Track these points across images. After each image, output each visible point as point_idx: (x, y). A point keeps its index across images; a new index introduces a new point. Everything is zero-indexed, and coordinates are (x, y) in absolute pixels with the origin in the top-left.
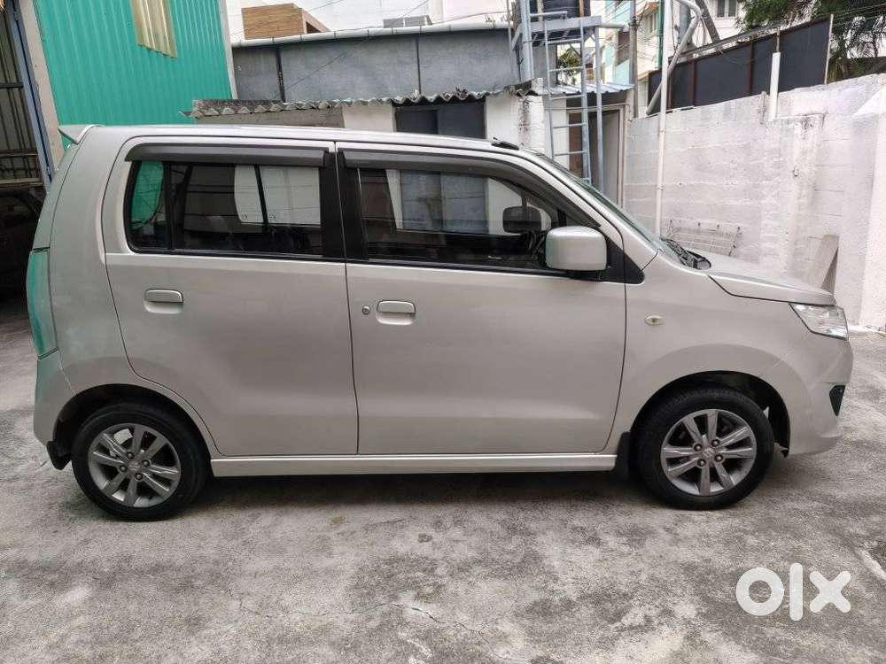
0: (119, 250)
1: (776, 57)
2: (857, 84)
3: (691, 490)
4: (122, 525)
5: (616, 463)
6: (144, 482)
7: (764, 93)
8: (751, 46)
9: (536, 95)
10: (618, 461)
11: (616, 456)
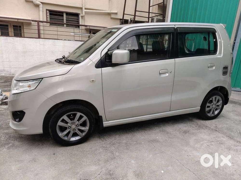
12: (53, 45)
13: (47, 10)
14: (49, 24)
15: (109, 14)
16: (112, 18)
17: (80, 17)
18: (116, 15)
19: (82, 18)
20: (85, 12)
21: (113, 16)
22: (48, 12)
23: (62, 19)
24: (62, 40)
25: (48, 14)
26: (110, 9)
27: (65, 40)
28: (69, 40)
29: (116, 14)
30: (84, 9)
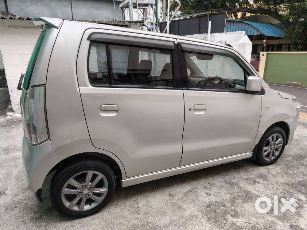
0: (86, 86)
1: (210, 22)
2: (236, 33)
3: (267, 159)
4: (77, 221)
5: (253, 155)
6: (90, 198)
7: (205, 33)
8: (199, 18)
9: (145, 26)
10: (253, 154)
11: (252, 153)
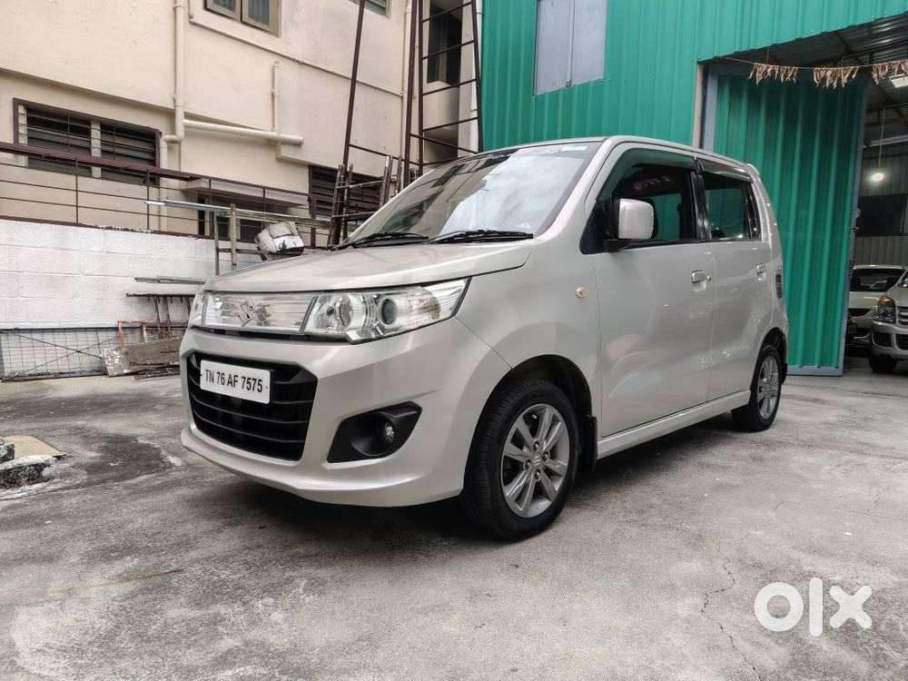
12: (55, 248)
13: (17, 102)
14: (23, 160)
15: (271, 144)
16: (281, 160)
17: (163, 145)
18: (296, 149)
19: (170, 149)
20: (186, 126)
21: (287, 152)
22: (21, 110)
23: (86, 145)
24: (96, 227)
25: (23, 120)
26: (276, 127)
27: (111, 228)
28: (126, 230)
29: (298, 145)
30: (183, 116)
